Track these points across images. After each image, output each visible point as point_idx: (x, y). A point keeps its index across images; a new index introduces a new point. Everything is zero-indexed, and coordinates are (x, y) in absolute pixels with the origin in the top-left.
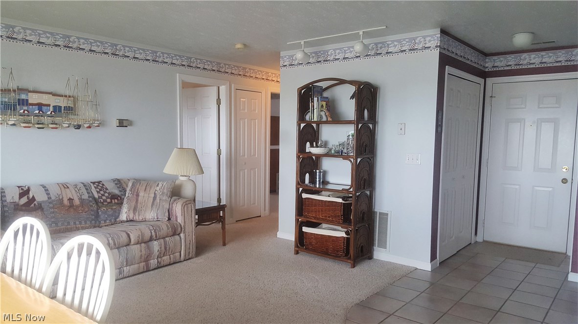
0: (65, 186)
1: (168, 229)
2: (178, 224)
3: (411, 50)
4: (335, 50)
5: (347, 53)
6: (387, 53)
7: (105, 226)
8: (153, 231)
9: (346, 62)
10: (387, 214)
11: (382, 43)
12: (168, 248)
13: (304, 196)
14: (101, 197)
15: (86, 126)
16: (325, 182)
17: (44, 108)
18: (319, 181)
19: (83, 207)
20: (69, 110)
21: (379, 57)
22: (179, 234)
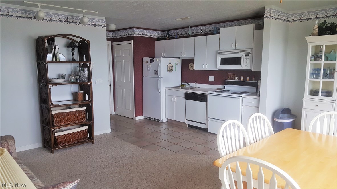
3: (92, 25)
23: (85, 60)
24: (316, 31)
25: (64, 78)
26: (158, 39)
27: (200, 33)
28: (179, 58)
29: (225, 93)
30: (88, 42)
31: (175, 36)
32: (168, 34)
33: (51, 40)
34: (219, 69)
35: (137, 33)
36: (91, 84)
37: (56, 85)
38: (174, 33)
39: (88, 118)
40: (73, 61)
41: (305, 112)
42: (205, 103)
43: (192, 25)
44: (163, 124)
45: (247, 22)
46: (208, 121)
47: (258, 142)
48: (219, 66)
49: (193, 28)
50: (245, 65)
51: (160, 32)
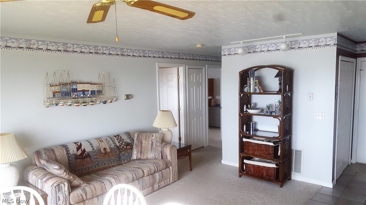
0: (100, 140)
1: (163, 165)
2: (168, 161)
3: (316, 46)
4: (261, 45)
5: (270, 47)
6: (299, 48)
7: (125, 163)
8: (155, 167)
9: (269, 53)
10: (301, 151)
11: (296, 41)
12: (164, 177)
13: (244, 140)
14: (121, 145)
15: (109, 101)
16: (256, 130)
17: (86, 93)
18: (253, 129)
19: (112, 153)
20: (100, 92)
21: (293, 50)
22: (169, 167)
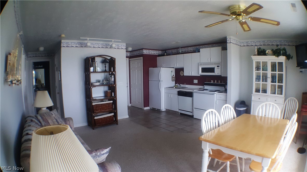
23: (112, 71)
24: (256, 53)
25: (100, 82)
26: (159, 56)
27: (187, 52)
28: (173, 68)
29: (205, 91)
30: (115, 59)
31: (170, 54)
32: (166, 52)
33: (93, 59)
34: (200, 75)
35: (145, 52)
36: (116, 85)
37: (95, 87)
38: (170, 51)
39: (114, 108)
40: (105, 71)
41: (253, 103)
42: (191, 98)
43: (182, 46)
44: (163, 112)
45: (217, 45)
46: (194, 110)
47: (226, 124)
48: (201, 73)
49: (182, 49)
50: (217, 72)
51: (160, 51)
